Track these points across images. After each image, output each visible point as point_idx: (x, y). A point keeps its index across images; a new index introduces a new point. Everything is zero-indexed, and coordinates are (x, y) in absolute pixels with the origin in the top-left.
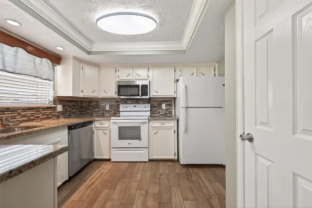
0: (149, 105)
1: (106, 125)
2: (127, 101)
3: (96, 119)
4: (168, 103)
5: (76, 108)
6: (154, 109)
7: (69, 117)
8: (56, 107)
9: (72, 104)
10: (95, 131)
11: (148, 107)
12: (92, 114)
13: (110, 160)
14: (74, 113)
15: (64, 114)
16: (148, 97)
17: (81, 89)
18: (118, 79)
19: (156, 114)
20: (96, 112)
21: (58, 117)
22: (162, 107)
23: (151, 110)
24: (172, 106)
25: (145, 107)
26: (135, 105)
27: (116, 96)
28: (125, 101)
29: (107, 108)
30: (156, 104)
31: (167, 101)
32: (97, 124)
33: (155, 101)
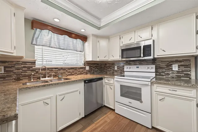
0: (154, 66)
1: (111, 82)
2: (131, 63)
3: (105, 76)
4: (182, 63)
5: (98, 68)
6: (160, 70)
7: (93, 73)
8: (85, 68)
9: (95, 65)
10: (105, 85)
11: (152, 68)
12: (106, 73)
13: (114, 110)
14: (96, 71)
15: (90, 72)
16: (151, 57)
17: (98, 55)
18: (122, 45)
19: (163, 75)
20: (108, 71)
21: (87, 74)
22: (172, 68)
23: (156, 72)
24: (190, 67)
25: (148, 68)
26: (138, 66)
27: (120, 59)
28: (129, 63)
29: (116, 69)
30: (163, 65)
31: (180, 61)
33: (162, 61)
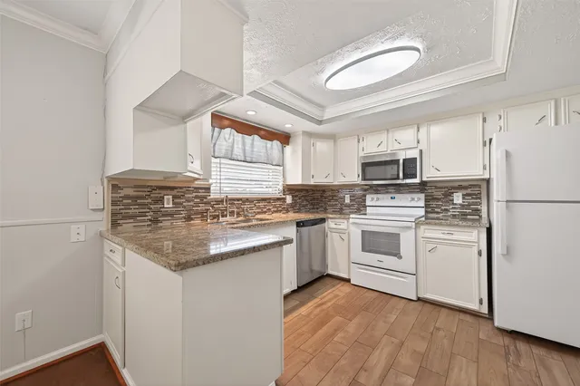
0: (422, 196)
1: (343, 226)
2: (379, 189)
3: (331, 216)
4: (469, 191)
6: (434, 204)
7: (299, 211)
8: (285, 199)
9: (302, 194)
10: (329, 233)
11: (419, 199)
13: (348, 281)
14: (303, 206)
15: (294, 207)
16: (417, 180)
17: (312, 173)
18: (362, 154)
19: (438, 213)
20: (332, 205)
21: (288, 211)
22: (453, 200)
23: (427, 206)
24: (480, 198)
25: (413, 199)
26: (393, 195)
27: (359, 181)
28: (377, 190)
29: (347, 201)
30: (438, 194)
31: (466, 188)
32: (330, 224)
33: (436, 187)
